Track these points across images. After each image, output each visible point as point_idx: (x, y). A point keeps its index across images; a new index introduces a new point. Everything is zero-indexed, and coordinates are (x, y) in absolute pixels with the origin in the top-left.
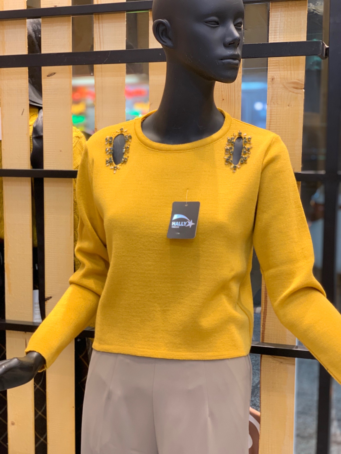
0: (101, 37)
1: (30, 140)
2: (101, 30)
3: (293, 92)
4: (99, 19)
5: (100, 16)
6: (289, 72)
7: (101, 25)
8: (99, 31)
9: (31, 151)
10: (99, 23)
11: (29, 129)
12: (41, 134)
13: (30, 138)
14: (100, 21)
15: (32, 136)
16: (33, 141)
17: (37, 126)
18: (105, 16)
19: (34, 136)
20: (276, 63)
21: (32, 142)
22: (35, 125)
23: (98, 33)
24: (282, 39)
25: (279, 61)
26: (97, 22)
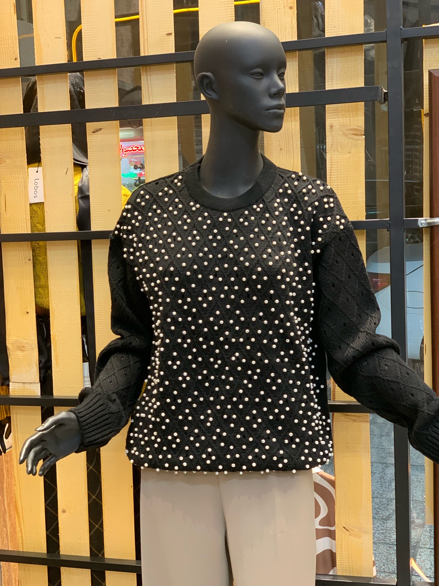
0: (150, 89)
1: (76, 200)
2: (149, 82)
3: (353, 139)
4: (146, 72)
5: (148, 67)
6: (349, 118)
7: (149, 77)
8: (147, 84)
9: (76, 212)
10: (147, 75)
11: (74, 189)
12: (87, 194)
13: (76, 198)
14: (148, 73)
15: (78, 196)
16: (78, 201)
17: (82, 186)
18: (152, 67)
19: (80, 196)
20: (334, 110)
21: (77, 203)
22: (80, 185)
23: (146, 86)
24: (340, 85)
25: (337, 107)
26: (145, 74)
